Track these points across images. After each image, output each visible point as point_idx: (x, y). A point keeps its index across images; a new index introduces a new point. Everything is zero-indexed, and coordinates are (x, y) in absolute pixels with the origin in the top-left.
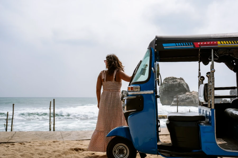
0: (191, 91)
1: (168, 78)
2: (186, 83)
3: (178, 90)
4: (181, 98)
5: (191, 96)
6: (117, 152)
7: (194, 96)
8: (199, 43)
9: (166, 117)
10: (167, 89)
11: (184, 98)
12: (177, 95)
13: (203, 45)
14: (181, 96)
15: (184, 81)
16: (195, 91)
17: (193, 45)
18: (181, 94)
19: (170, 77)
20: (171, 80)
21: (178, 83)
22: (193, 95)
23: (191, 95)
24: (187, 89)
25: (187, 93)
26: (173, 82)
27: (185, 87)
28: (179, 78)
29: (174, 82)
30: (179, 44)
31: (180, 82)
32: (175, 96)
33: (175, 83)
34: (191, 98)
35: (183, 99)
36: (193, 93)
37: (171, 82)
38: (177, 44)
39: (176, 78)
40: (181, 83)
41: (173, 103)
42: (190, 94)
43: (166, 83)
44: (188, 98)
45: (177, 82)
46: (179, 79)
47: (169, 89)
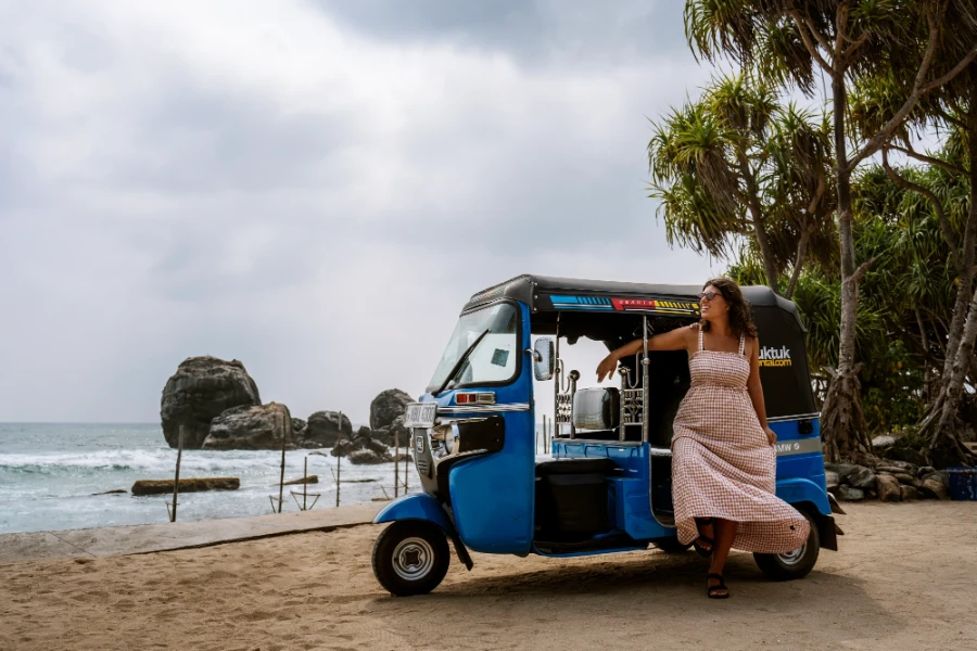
0: (264, 402)
1: (196, 359)
2: (250, 379)
3: (225, 397)
4: (235, 423)
5: (265, 419)
6: (401, 560)
7: (274, 417)
8: (621, 302)
9: (208, 484)
10: (188, 395)
11: (245, 424)
12: (223, 415)
13: (630, 306)
14: (234, 417)
15: (245, 371)
16: (277, 402)
17: (612, 304)
18: (235, 412)
19: (202, 358)
20: (204, 366)
21: (225, 377)
22: (273, 413)
23: (267, 413)
24: (252, 396)
25: (255, 409)
26: (209, 372)
27: (248, 389)
28: (230, 360)
29: (213, 372)
30: (584, 299)
31: (231, 374)
32: (216, 419)
33: (216, 376)
34: (265, 424)
35: (242, 427)
36: (271, 408)
37: (202, 374)
38: (580, 299)
39: (219, 362)
40: (235, 377)
41: (208, 440)
42: (263, 411)
43: (187, 377)
44: (258, 424)
45: (221, 375)
46: (228, 364)
47: (197, 395)
